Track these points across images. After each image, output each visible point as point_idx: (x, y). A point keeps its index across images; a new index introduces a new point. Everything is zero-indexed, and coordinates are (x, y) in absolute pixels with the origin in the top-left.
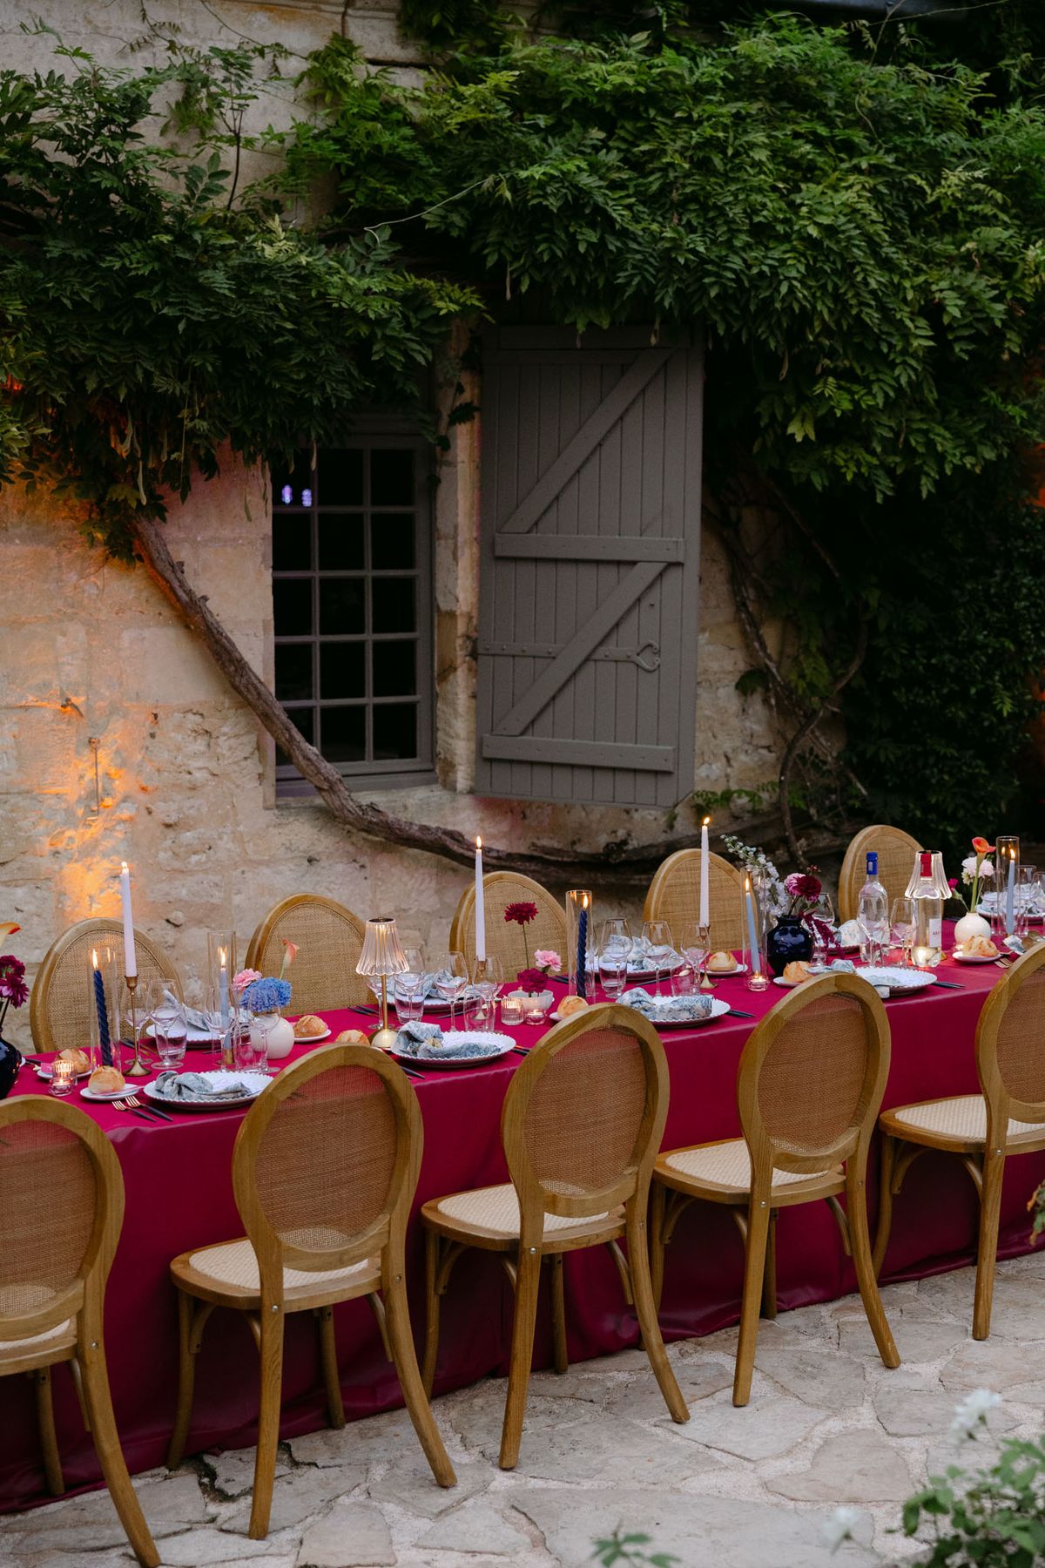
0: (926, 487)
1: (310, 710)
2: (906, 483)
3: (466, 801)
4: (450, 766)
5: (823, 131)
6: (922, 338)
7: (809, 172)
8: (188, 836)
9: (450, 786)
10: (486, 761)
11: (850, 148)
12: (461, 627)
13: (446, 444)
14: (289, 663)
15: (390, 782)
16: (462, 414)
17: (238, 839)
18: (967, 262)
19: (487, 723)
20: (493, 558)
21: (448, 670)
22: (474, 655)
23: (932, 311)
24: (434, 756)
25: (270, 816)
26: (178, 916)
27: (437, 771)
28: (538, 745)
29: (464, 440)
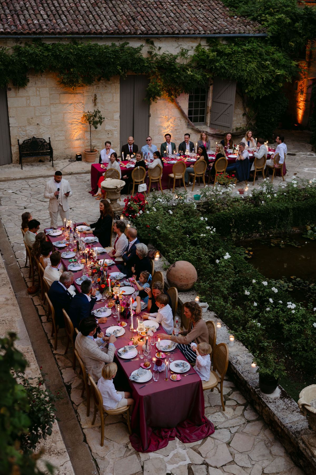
0: (261, 97)
1: (192, 117)
2: (258, 97)
3: (208, 128)
4: (207, 124)
5: (252, 57)
6: (261, 81)
7: (250, 62)
8: (178, 131)
9: (207, 126)
10: (211, 124)
11: (255, 59)
12: (209, 108)
13: (209, 88)
14: (190, 112)
15: (200, 125)
16: (211, 85)
17: (183, 131)
18: (267, 72)
19: (211, 119)
20: (213, 101)
21: (208, 113)
22: (210, 111)
23: (262, 78)
24: (206, 122)
25: (186, 129)
26: (176, 139)
27: (206, 124)
28: (217, 122)
29: (211, 88)
